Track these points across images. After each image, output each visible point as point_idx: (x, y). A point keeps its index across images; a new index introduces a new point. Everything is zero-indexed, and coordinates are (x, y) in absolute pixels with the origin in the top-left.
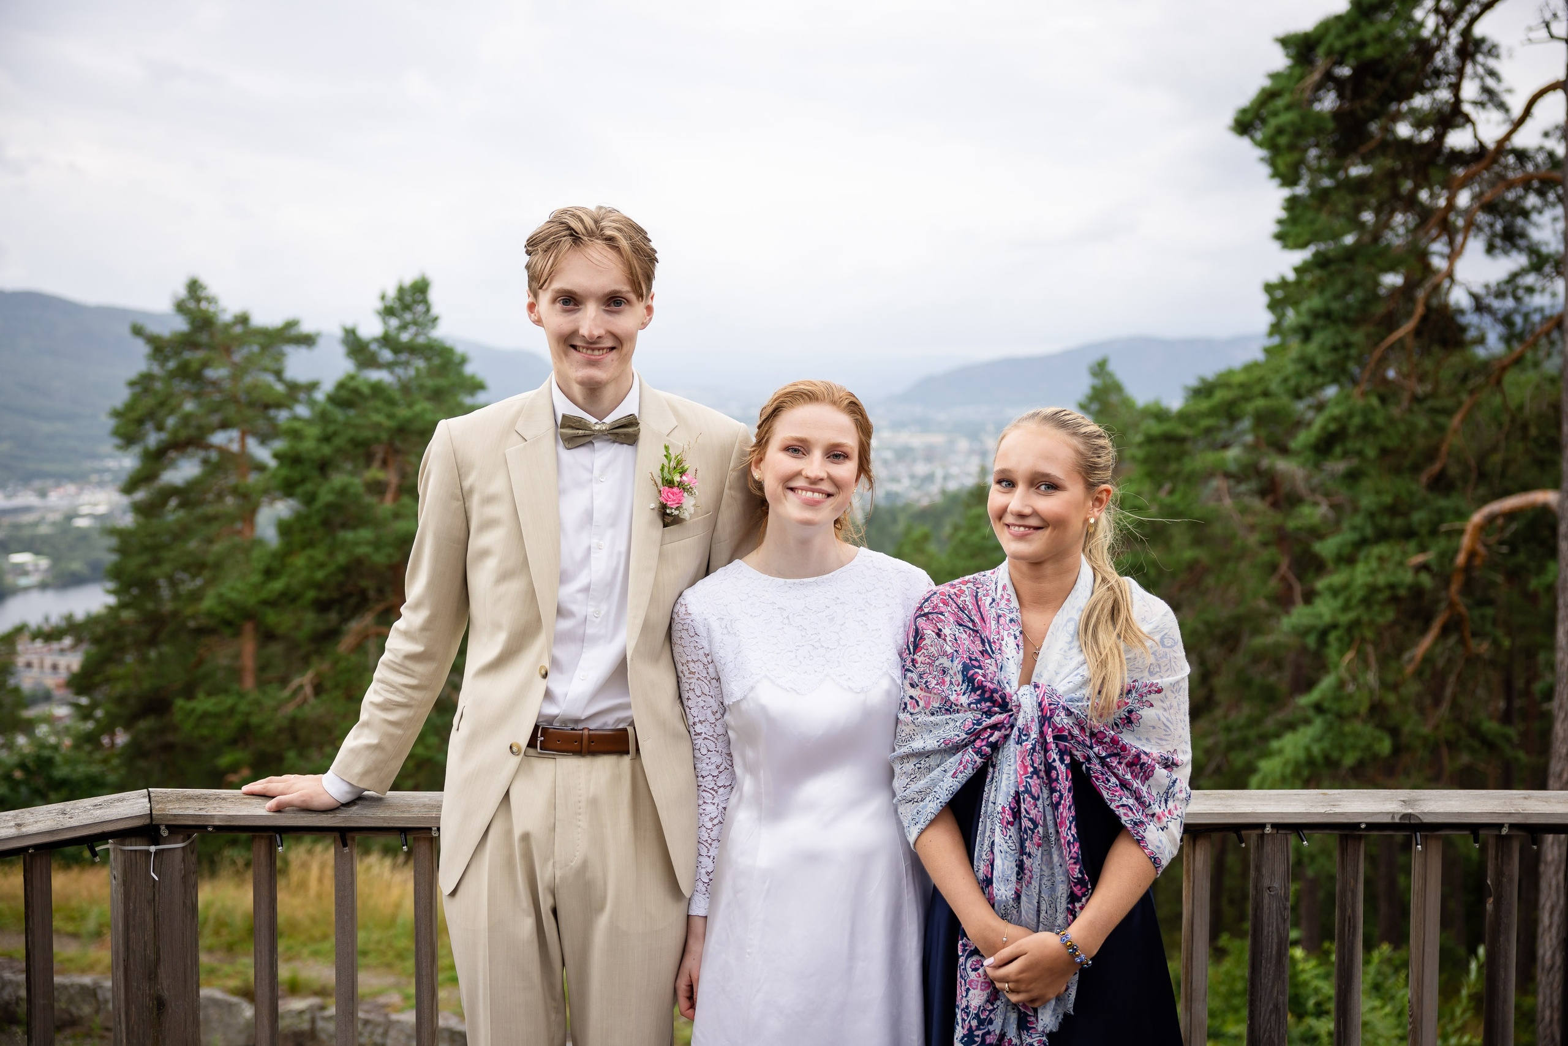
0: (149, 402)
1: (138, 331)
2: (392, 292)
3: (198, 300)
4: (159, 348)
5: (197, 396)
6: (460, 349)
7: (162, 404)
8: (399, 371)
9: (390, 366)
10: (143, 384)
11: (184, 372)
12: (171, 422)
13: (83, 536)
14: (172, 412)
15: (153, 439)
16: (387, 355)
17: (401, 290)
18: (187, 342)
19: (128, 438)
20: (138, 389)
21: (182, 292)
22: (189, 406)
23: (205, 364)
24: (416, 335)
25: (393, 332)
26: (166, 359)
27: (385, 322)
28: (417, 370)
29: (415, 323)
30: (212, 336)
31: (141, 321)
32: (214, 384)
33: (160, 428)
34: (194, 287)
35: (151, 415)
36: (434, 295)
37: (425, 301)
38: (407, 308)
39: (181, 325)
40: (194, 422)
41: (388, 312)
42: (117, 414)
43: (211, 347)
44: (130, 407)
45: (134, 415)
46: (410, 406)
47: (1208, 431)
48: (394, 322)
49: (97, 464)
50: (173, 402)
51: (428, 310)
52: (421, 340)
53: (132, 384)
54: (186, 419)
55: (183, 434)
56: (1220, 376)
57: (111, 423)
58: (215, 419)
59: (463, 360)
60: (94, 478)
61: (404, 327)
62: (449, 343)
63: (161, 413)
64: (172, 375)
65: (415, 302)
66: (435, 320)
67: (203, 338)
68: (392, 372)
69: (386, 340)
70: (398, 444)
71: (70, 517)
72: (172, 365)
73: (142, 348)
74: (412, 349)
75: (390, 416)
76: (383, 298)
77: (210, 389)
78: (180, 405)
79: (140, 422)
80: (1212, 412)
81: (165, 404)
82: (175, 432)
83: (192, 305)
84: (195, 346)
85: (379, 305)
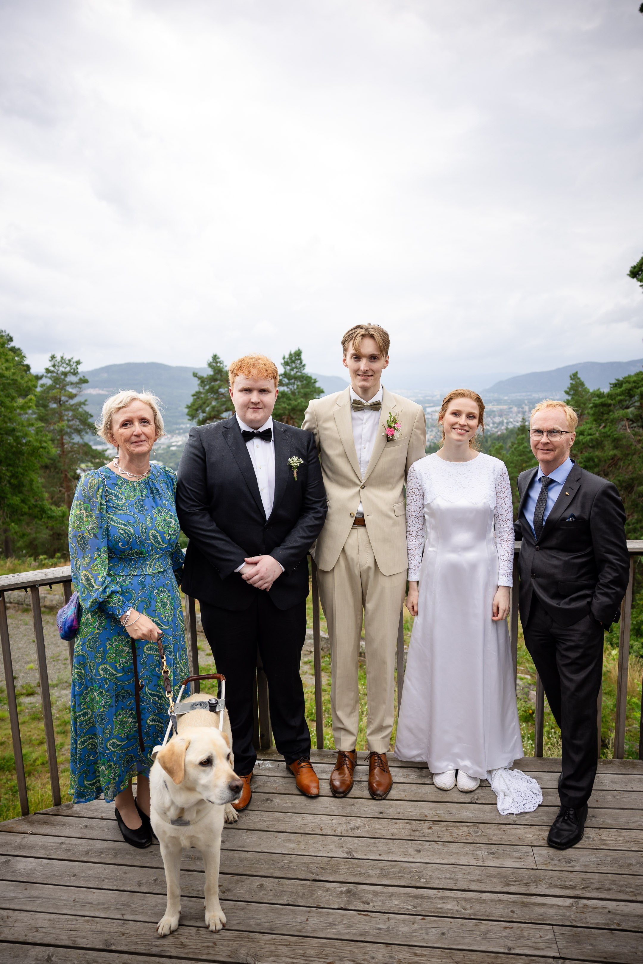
0: (200, 402)
1: (195, 375)
2: (287, 356)
3: (217, 363)
4: (203, 381)
5: (216, 399)
6: (314, 377)
7: (204, 403)
8: (290, 387)
9: (287, 385)
10: (197, 395)
11: (213, 390)
12: (208, 409)
13: (174, 454)
14: (208, 406)
15: (201, 416)
16: (286, 380)
17: (290, 355)
18: (213, 379)
19: (192, 416)
20: (195, 397)
21: (211, 360)
22: (214, 403)
23: (220, 387)
24: (297, 372)
25: (288, 372)
26: (205, 386)
27: (285, 368)
28: (298, 386)
29: (296, 368)
30: (221, 376)
31: (196, 372)
32: (222, 394)
33: (204, 412)
34: (215, 357)
35: (200, 407)
36: (303, 357)
37: (300, 359)
38: (293, 362)
39: (210, 372)
40: (216, 409)
41: (286, 364)
42: (188, 407)
43: (221, 380)
44: (193, 404)
45: (195, 407)
46: (295, 400)
47: (620, 401)
48: (288, 368)
49: (178, 427)
50: (208, 402)
51: (301, 363)
52: (299, 374)
53: (193, 396)
54: (213, 408)
55: (213, 414)
56: (625, 378)
57: (186, 410)
58: (224, 407)
59: (315, 382)
60: (177, 432)
61: (292, 369)
62: (309, 375)
63: (205, 406)
64: (208, 391)
65: (296, 359)
66: (304, 366)
67: (219, 377)
68: (288, 388)
69: (285, 375)
70: (292, 415)
71: (169, 447)
72: (207, 387)
73: (197, 382)
74: (296, 378)
75: (289, 404)
76: (284, 358)
77: (221, 396)
78: (211, 403)
79: (197, 410)
80: (622, 394)
81: (205, 403)
82: (210, 413)
83: (214, 364)
84: (215, 380)
85: (283, 361)
